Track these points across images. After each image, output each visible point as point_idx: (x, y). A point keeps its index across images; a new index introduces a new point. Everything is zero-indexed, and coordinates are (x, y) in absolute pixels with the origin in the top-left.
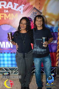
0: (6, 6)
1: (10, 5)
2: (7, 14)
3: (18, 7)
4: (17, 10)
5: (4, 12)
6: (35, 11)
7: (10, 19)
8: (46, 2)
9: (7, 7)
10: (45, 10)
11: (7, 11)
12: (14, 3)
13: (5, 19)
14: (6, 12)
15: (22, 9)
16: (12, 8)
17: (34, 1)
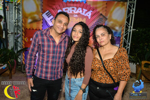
0: (76, 11)
1: (79, 11)
2: (76, 18)
4: (85, 15)
5: (74, 16)
6: (101, 17)
8: (112, 10)
11: (77, 16)
12: (84, 9)
15: (90, 15)
16: (82, 14)
17: (101, 8)
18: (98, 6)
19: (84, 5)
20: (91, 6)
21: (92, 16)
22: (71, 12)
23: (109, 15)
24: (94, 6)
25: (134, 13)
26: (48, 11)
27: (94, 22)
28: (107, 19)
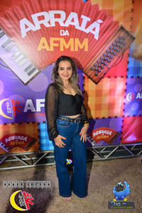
0: (64, 22)
1: (73, 21)
2: (67, 39)
4: (87, 31)
5: (61, 35)
6: (122, 34)
7: (72, 50)
9: (67, 25)
11: (66, 33)
12: (82, 17)
13: (62, 49)
14: (64, 34)
15: (98, 30)
16: (77, 27)
17: (122, 13)
18: (115, 7)
19: (83, 5)
20: (100, 9)
21: (102, 33)
22: (53, 25)
23: (137, 30)
24: (107, 8)
27: (107, 48)
28: (134, 38)
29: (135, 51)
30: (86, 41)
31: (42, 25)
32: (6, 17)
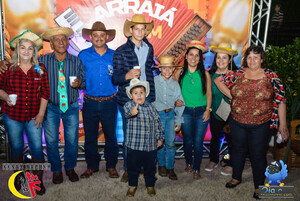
0: (138, 10)
1: (146, 8)
3: (162, 12)
4: (161, 18)
6: (197, 22)
8: (220, 5)
9: (140, 12)
10: (218, 21)
12: (156, 4)
15: (172, 17)
16: (151, 14)
21: (176, 21)
22: (127, 12)
23: (214, 18)
25: (268, 13)
26: (69, 10)
27: (181, 36)
28: (210, 27)
29: (212, 40)
30: (159, 29)
31: (116, 12)
32: (82, 4)
